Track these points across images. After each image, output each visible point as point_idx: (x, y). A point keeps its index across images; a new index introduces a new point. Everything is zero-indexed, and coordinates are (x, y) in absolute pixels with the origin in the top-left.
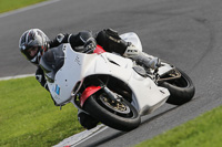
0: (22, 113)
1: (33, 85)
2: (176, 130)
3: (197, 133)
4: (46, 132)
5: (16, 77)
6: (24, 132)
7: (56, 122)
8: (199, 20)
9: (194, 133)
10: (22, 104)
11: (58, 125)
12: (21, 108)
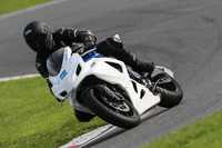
0: (31, 112)
1: (42, 85)
2: (184, 130)
3: (206, 133)
4: (55, 132)
5: (25, 77)
6: (33, 132)
7: (65, 121)
8: (207, 19)
9: (203, 133)
10: (30, 104)
11: (67, 124)
12: (30, 108)
